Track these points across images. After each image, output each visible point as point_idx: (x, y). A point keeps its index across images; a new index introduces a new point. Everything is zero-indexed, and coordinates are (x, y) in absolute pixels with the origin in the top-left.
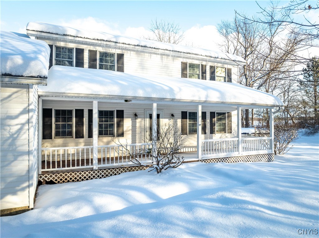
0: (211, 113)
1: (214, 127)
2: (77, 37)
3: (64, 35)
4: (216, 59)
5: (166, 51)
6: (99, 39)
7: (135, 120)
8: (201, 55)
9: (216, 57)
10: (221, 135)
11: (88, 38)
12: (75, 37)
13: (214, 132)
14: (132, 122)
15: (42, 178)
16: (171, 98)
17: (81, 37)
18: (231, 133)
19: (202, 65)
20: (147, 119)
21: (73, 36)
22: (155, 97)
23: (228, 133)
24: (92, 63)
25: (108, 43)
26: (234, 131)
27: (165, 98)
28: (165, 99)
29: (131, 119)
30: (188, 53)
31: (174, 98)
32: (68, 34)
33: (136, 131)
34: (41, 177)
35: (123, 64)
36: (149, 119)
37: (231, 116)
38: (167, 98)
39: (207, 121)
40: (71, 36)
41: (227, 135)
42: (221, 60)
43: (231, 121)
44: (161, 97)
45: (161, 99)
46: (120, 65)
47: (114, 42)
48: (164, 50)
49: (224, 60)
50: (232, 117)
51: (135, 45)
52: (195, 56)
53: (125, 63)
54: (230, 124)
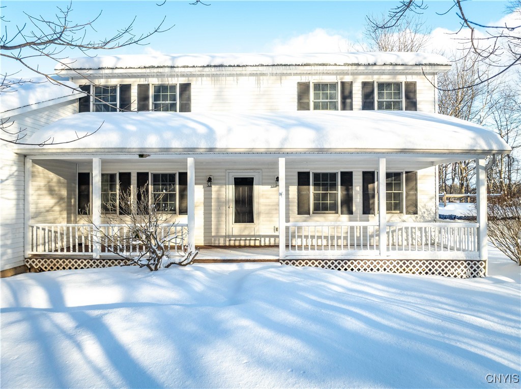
0: (364, 173)
1: (371, 201)
2: (116, 68)
3: (99, 69)
4: (370, 68)
5: (260, 68)
6: (147, 66)
7: (209, 188)
8: (336, 65)
9: (371, 62)
10: (391, 218)
11: (132, 68)
12: (113, 68)
13: (371, 211)
14: (205, 191)
15: (29, 263)
16: (208, 147)
17: (121, 68)
18: (416, 213)
19: (343, 84)
20: (231, 186)
21: (111, 68)
22: (177, 147)
23: (408, 213)
24: (142, 103)
25: (160, 70)
26: (423, 210)
27: (195, 147)
28: (197, 150)
29: (202, 186)
30: (305, 65)
31: (212, 147)
32: (104, 67)
33: (211, 206)
34: (27, 262)
35: (189, 99)
36: (234, 186)
37: (416, 180)
38: (199, 147)
39: (356, 190)
40: (108, 68)
41: (405, 216)
42: (384, 68)
43: (416, 190)
44: (189, 147)
45: (188, 150)
46: (185, 102)
47: (168, 67)
48: (256, 66)
49: (391, 67)
50: (419, 182)
51: (204, 67)
52: (321, 68)
53: (192, 98)
54: (413, 194)
